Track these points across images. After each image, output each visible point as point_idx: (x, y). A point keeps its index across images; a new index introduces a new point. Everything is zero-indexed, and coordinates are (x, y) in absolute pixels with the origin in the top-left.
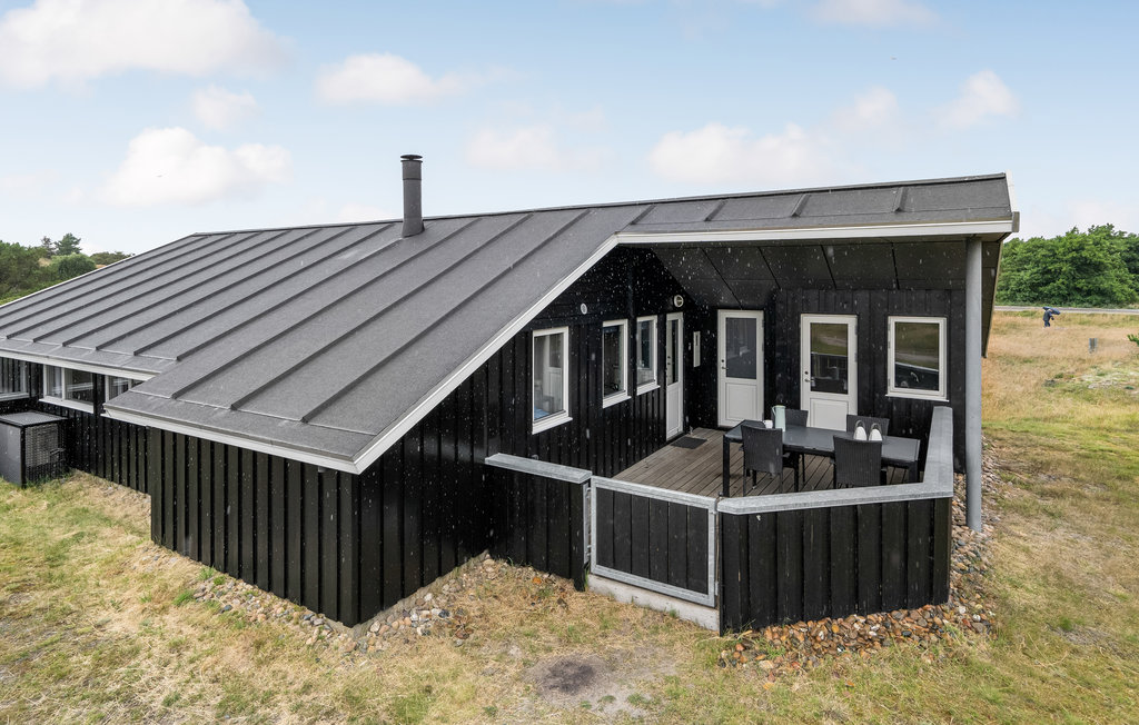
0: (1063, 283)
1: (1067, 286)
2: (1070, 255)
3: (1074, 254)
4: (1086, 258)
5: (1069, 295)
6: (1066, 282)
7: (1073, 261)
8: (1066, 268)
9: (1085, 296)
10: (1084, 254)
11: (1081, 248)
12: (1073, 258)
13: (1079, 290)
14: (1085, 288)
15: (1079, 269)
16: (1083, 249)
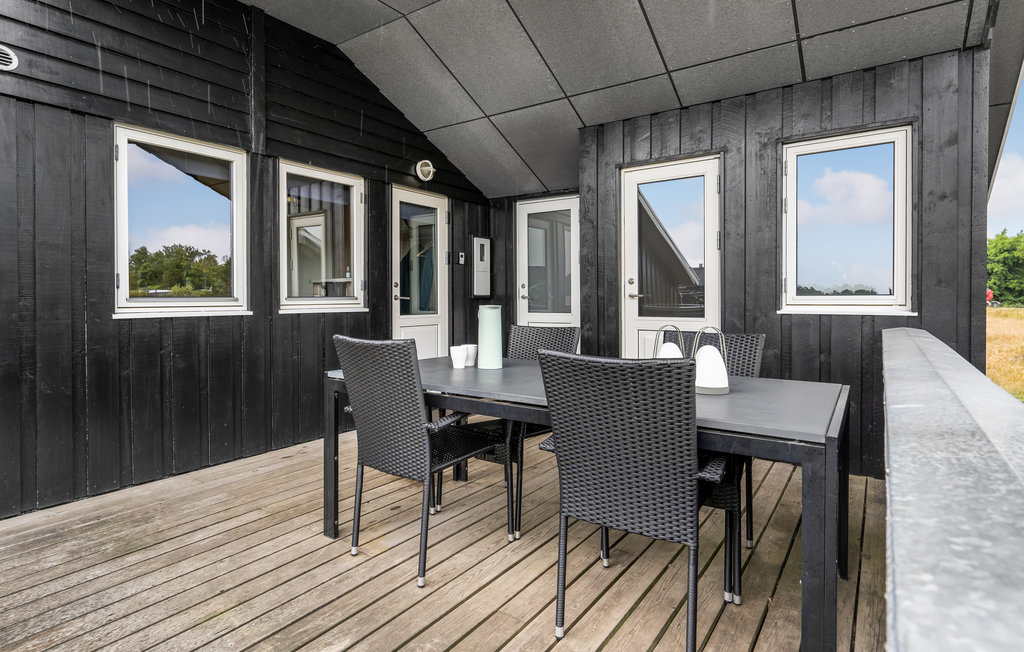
0: (995, 284)
1: (999, 286)
2: (1002, 256)
3: (1006, 254)
4: (1018, 258)
5: (1001, 295)
6: (998, 283)
7: (1004, 262)
8: (998, 268)
9: (1016, 297)
10: (1016, 254)
11: (1013, 249)
12: (1006, 258)
13: (1011, 291)
14: (1017, 288)
15: (1010, 270)
16: (1015, 249)
